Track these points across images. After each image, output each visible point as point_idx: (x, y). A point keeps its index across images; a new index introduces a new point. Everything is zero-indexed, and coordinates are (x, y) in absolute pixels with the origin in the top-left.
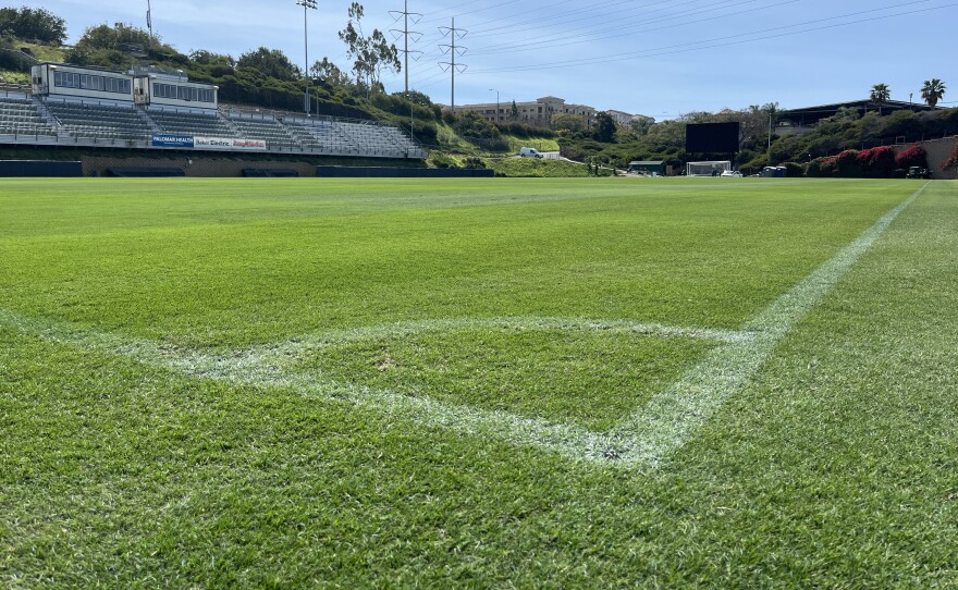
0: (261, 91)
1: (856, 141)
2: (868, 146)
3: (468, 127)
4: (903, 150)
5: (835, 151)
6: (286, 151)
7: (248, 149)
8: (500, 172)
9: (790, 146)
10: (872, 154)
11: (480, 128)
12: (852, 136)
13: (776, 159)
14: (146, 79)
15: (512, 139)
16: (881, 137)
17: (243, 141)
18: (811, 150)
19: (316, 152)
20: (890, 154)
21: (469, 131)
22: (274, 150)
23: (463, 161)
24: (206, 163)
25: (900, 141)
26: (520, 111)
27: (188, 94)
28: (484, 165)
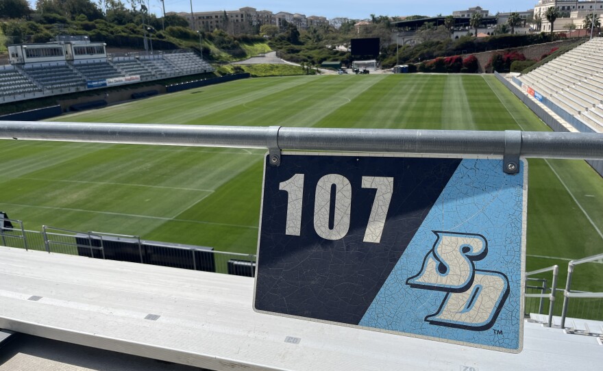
0: (115, 37)
1: (443, 52)
2: (449, 55)
3: (222, 43)
4: (466, 57)
5: (432, 57)
6: (150, 79)
7: (132, 81)
8: (253, 74)
9: (408, 53)
10: (451, 59)
11: (229, 42)
12: (440, 49)
13: (403, 61)
14: (69, 45)
15: (246, 47)
16: (455, 50)
17: (129, 77)
18: (420, 56)
19: (164, 77)
20: (460, 60)
21: (224, 45)
22: (144, 80)
23: (232, 69)
24: (115, 94)
25: (465, 53)
26: (229, 17)
27: (90, 51)
28: (243, 70)
